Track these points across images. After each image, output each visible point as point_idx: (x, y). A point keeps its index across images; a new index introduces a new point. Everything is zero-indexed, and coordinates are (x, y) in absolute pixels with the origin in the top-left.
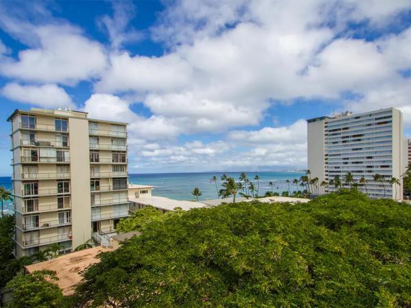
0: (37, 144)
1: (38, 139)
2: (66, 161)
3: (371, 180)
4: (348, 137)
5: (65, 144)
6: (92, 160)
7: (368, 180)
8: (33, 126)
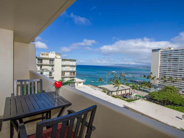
0: (43, 70)
1: (43, 67)
2: (53, 76)
3: (181, 80)
4: (171, 59)
5: (52, 69)
6: (62, 75)
7: (179, 80)
8: (41, 62)
